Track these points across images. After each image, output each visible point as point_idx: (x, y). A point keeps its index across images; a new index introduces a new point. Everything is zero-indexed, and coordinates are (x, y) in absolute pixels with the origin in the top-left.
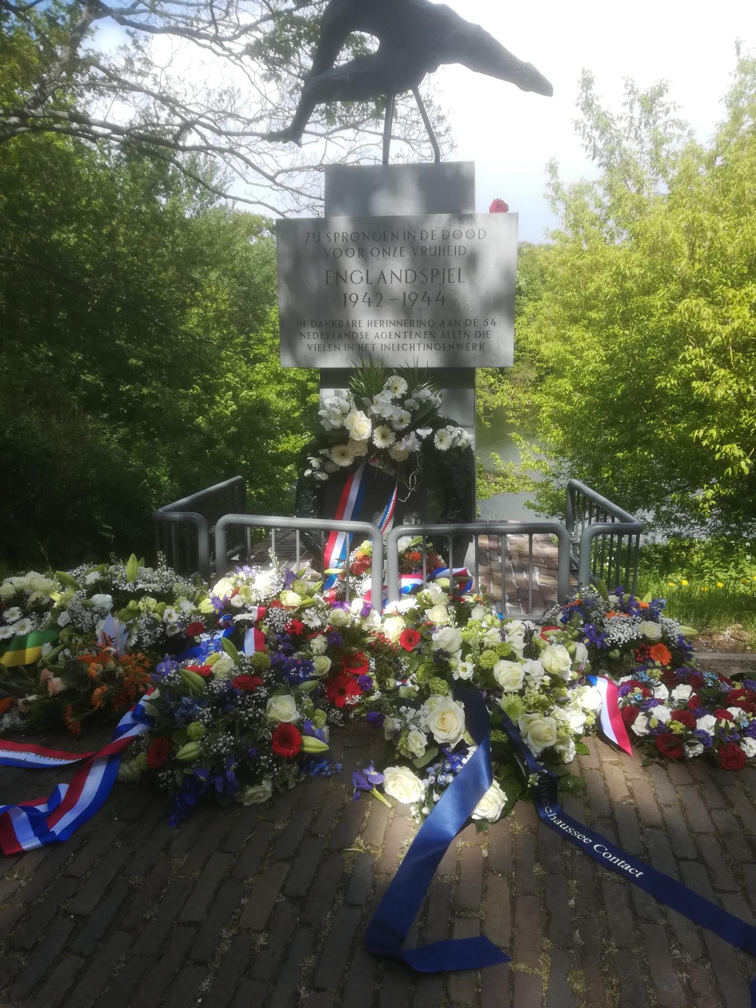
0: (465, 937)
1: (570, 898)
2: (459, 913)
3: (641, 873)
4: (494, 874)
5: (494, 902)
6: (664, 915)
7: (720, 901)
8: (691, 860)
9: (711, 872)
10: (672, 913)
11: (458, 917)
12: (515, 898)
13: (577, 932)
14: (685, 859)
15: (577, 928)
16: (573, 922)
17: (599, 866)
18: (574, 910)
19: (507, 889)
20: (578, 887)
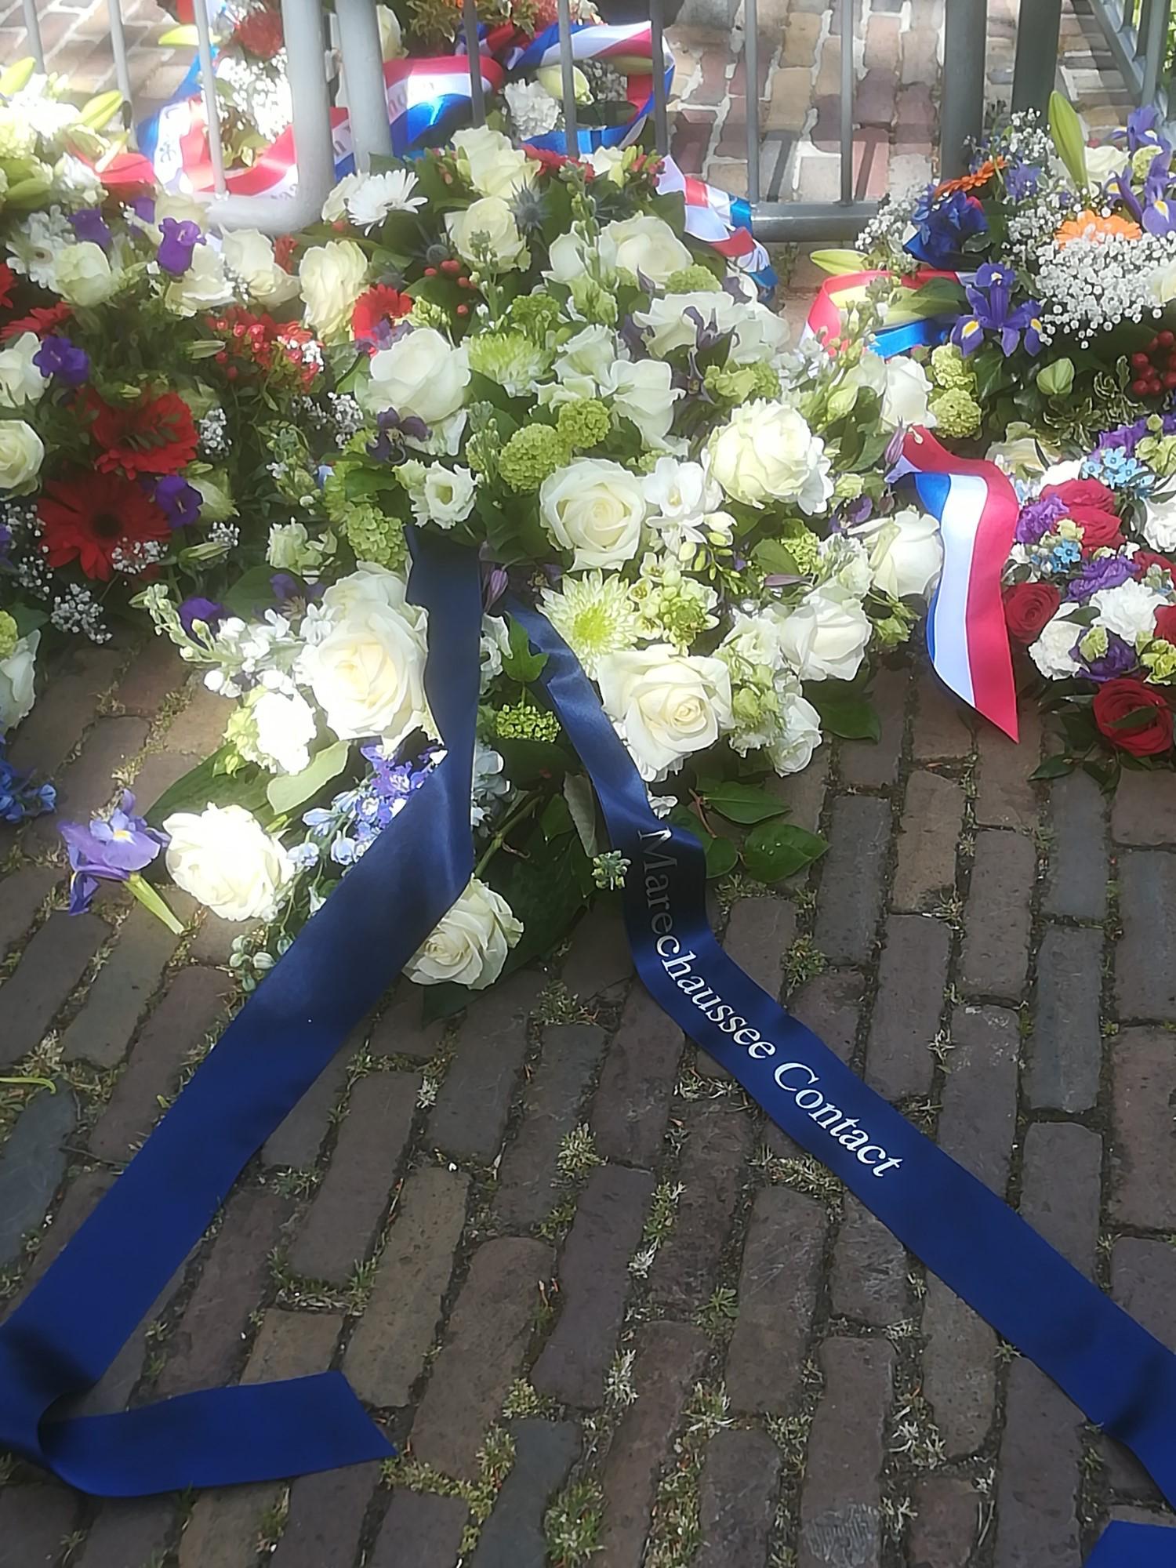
0: (284, 1374)
1: (643, 1246)
2: (290, 1293)
3: (893, 1162)
4: (437, 1164)
5: (405, 1260)
6: (913, 1305)
7: (1105, 1263)
8: (1070, 1118)
9: (1116, 1161)
10: (942, 1300)
11: (282, 1306)
12: (474, 1244)
13: (629, 1358)
14: (1054, 1114)
15: (631, 1344)
16: (625, 1326)
17: (774, 1135)
18: (642, 1285)
19: (459, 1216)
20: (680, 1207)
